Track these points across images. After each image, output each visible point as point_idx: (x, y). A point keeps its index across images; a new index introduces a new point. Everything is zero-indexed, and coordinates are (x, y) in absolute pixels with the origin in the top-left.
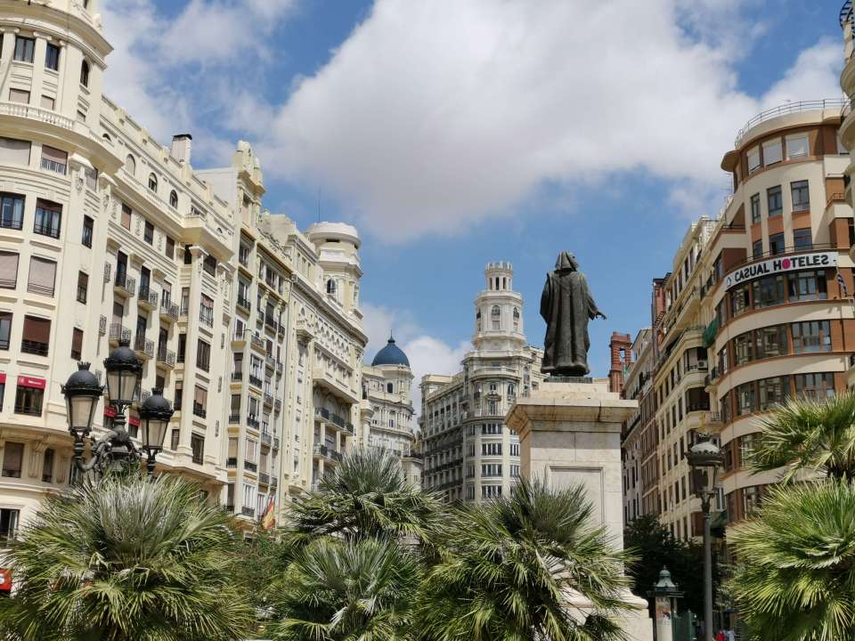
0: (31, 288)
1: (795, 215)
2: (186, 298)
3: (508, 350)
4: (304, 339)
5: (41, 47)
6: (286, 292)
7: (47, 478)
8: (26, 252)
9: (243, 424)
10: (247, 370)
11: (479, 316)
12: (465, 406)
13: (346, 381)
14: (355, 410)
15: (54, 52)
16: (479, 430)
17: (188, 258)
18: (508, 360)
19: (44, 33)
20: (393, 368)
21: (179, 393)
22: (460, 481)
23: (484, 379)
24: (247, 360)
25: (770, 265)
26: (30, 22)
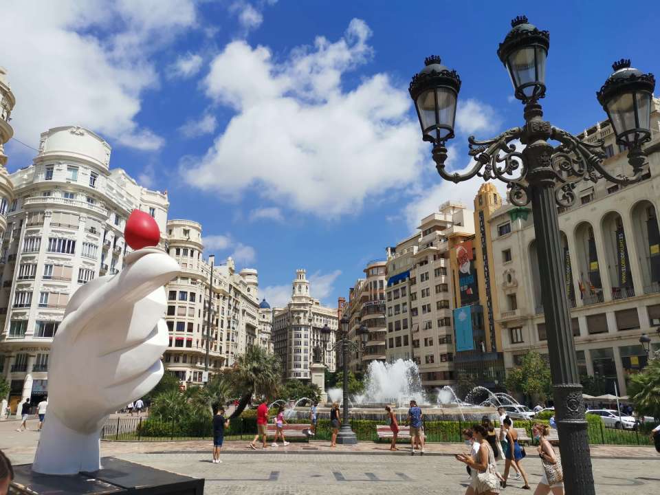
0: (189, 315)
1: (380, 289)
2: (218, 309)
3: (304, 301)
4: (244, 311)
5: (189, 252)
6: (239, 299)
7: (191, 363)
8: (188, 306)
9: (230, 342)
10: (232, 325)
11: (294, 288)
12: (289, 321)
13: (254, 321)
14: (257, 330)
15: (192, 252)
16: (293, 329)
17: (218, 297)
18: (304, 305)
19: (190, 248)
20: (265, 310)
21: (216, 335)
22: (286, 347)
23: (295, 311)
24: (231, 322)
25: (373, 303)
26: (187, 245)
